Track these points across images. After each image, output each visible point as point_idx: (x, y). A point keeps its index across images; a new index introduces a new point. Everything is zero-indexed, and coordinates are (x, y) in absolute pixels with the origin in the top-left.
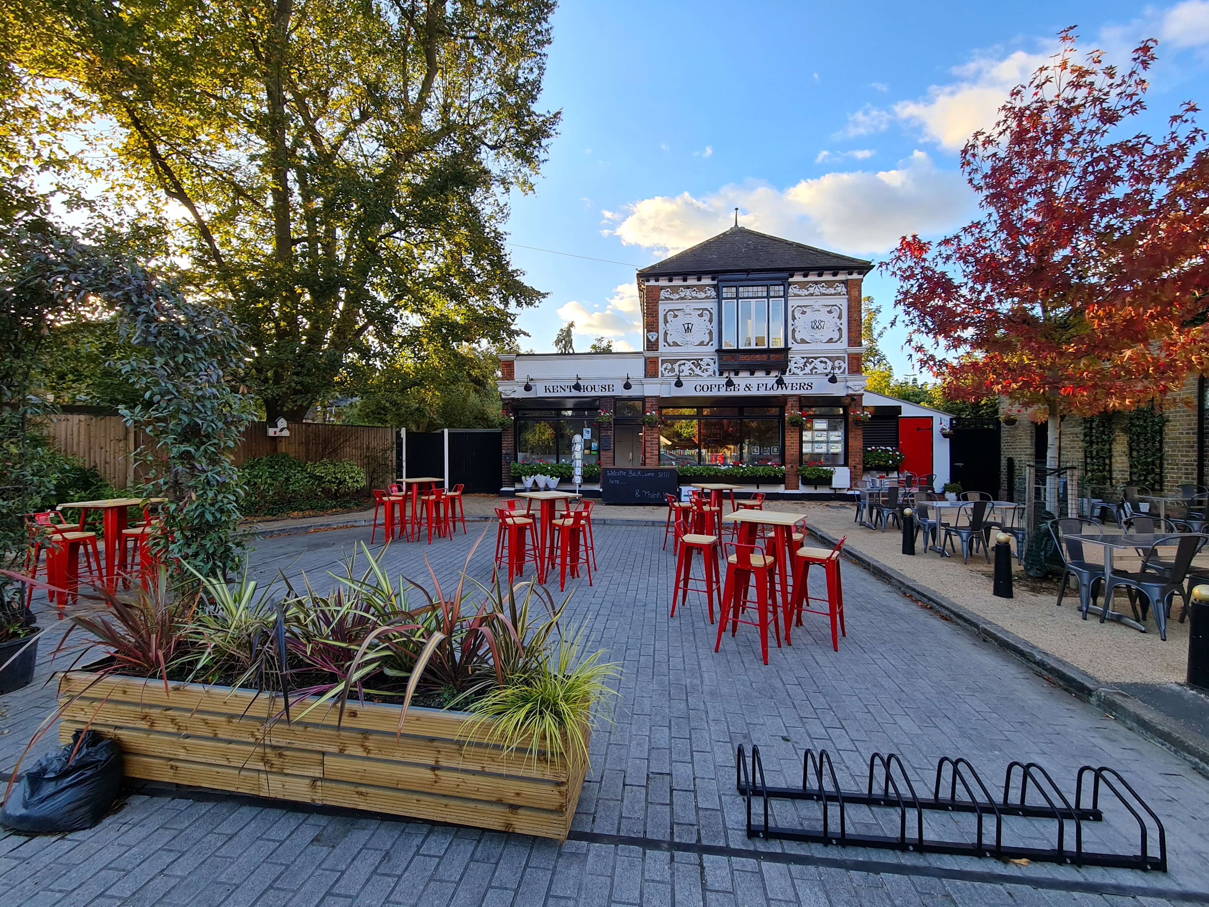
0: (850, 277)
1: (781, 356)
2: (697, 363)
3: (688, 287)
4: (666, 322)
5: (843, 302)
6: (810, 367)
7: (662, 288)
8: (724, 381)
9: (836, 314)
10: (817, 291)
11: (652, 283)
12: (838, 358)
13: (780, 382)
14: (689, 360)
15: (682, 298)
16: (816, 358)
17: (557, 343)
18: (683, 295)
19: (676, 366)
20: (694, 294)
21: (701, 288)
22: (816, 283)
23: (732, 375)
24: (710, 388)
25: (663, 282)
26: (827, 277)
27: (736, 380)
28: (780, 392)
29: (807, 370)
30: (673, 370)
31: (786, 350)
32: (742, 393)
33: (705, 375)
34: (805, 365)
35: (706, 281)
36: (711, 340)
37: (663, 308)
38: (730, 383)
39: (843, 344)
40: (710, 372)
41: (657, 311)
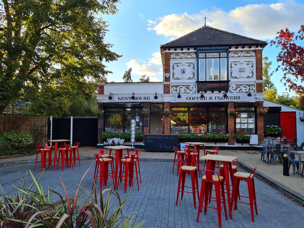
0: (257, 49)
1: (225, 84)
2: (188, 87)
3: (183, 53)
4: (173, 68)
5: (254, 60)
6: (239, 89)
7: (172, 53)
8: (199, 95)
9: (250, 65)
10: (242, 55)
11: (167, 51)
12: (252, 85)
13: (225, 96)
14: (184, 86)
15: (181, 58)
16: (241, 85)
17: (124, 77)
18: (181, 56)
19: (178, 89)
20: (186, 56)
21: (189, 53)
22: (241, 51)
23: (203, 92)
24: (193, 98)
25: (172, 51)
26: (246, 49)
27: (205, 95)
28: (225, 100)
29: (238, 90)
30: (176, 90)
31: (228, 81)
32: (208, 101)
33: (191, 92)
34: (237, 88)
35: (192, 50)
36: (194, 77)
37: (172, 62)
38: (202, 96)
39: (254, 79)
40: (194, 91)
41: (169, 64)
